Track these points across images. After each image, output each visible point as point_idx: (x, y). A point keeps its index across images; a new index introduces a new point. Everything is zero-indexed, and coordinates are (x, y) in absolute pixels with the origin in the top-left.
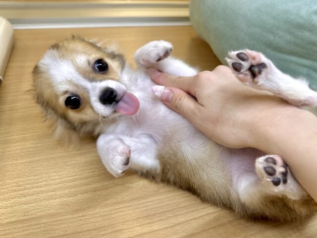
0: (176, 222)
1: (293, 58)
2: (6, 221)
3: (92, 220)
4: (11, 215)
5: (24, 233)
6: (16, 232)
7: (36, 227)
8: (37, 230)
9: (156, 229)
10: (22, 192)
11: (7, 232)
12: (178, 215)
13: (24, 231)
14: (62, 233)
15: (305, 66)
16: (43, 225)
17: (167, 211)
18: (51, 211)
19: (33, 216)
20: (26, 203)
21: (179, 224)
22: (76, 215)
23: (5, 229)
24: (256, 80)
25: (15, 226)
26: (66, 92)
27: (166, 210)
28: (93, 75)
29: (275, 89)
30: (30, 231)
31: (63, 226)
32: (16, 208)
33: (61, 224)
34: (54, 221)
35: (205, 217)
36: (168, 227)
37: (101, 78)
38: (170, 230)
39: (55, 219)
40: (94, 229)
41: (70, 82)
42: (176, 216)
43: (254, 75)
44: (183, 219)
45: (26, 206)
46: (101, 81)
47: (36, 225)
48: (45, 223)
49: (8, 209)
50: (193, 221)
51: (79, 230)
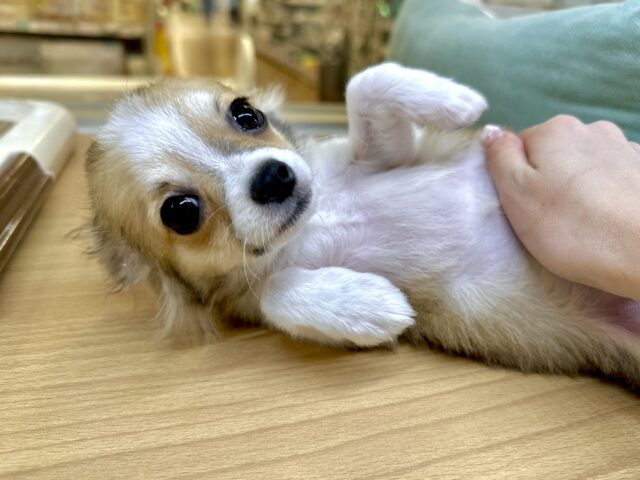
0: (410, 396)
2: (43, 384)
4: (53, 375)
5: (79, 405)
6: (64, 404)
7: (105, 396)
8: (108, 402)
9: (366, 406)
11: (45, 402)
12: (411, 385)
13: (78, 401)
14: (161, 408)
16: (121, 393)
21: (416, 400)
23: (40, 396)
25: (62, 393)
26: (164, 186)
28: (231, 136)
30: (93, 403)
36: (393, 404)
37: (252, 144)
38: (397, 409)
40: (231, 404)
41: (174, 157)
42: (406, 385)
44: (422, 392)
46: (252, 149)
47: (106, 392)
48: (124, 390)
49: (47, 365)
50: (447, 396)
51: (199, 405)
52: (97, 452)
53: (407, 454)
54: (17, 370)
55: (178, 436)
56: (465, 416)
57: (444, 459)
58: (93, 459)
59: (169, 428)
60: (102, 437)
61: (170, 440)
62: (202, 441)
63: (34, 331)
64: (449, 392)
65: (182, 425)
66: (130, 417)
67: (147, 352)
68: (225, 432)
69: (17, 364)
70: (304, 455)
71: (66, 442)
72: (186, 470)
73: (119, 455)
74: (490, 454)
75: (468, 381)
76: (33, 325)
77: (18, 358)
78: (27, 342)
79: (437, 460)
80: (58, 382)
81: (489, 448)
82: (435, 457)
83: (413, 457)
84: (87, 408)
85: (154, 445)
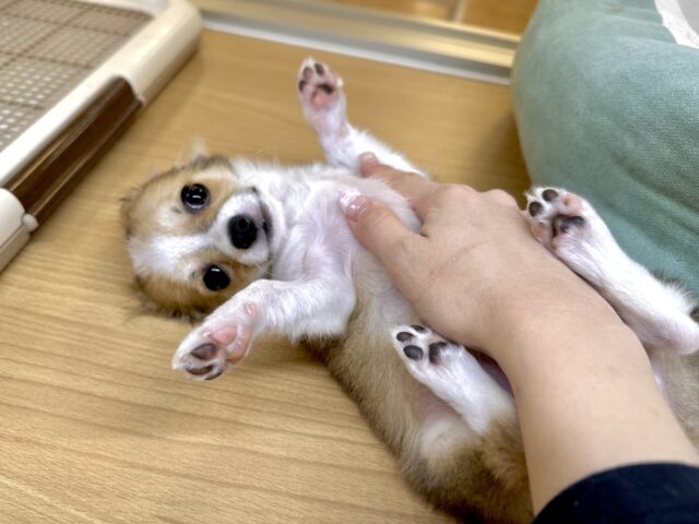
1: (667, 204)
5: (58, 339)
6: (50, 334)
9: (241, 421)
10: (86, 280)
11: (40, 328)
14: (105, 362)
16: (87, 339)
17: (275, 401)
22: (138, 345)
23: (39, 322)
24: (556, 241)
27: (274, 398)
29: (594, 275)
31: (112, 352)
32: (66, 299)
33: (112, 349)
34: (104, 341)
35: (334, 442)
39: (106, 337)
40: (151, 377)
42: (286, 416)
43: (555, 233)
45: (80, 303)
46: (215, 218)
48: (90, 337)
49: (56, 297)
50: (310, 439)
51: (130, 369)
52: (49, 380)
53: (239, 473)
54: (37, 294)
55: (101, 390)
56: (309, 463)
57: (261, 489)
58: (43, 385)
59: (99, 380)
60: (57, 370)
61: (95, 390)
64: (315, 436)
66: (82, 361)
69: (38, 289)
71: (36, 365)
73: (60, 389)
74: (299, 504)
75: (340, 434)
77: (43, 283)
79: (255, 488)
81: (303, 498)
82: (256, 484)
83: (241, 477)
85: (84, 390)
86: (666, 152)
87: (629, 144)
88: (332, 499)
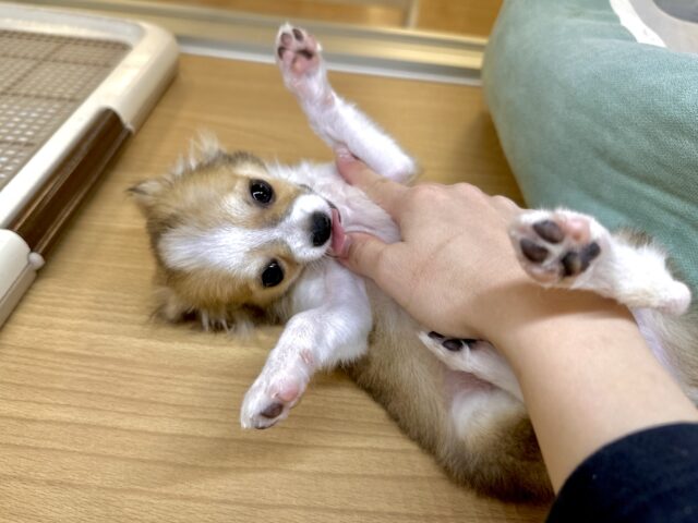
0: (311, 442)
2: (62, 349)
3: (179, 389)
4: (71, 342)
6: (67, 371)
7: (96, 372)
8: (95, 378)
9: (271, 440)
10: (97, 312)
11: (57, 365)
12: (318, 431)
13: (78, 372)
14: (127, 394)
15: (674, 213)
16: (106, 373)
18: (127, 356)
19: (97, 354)
20: (96, 332)
21: (314, 447)
22: (158, 374)
23: (56, 360)
25: (70, 361)
30: (86, 376)
32: (80, 334)
33: (132, 380)
34: (123, 373)
36: (292, 445)
38: (293, 451)
39: (125, 369)
40: (174, 405)
42: (315, 430)
43: (569, 272)
44: (323, 441)
45: (94, 336)
47: (98, 369)
48: (109, 370)
49: (70, 333)
51: (153, 399)
52: (73, 418)
53: (276, 493)
54: (51, 331)
55: (127, 423)
56: (342, 475)
57: (300, 507)
58: (68, 424)
59: (123, 413)
60: (80, 407)
61: (121, 424)
62: (141, 431)
63: (71, 296)
65: (135, 414)
66: (104, 395)
67: (140, 338)
68: (159, 430)
69: (51, 326)
70: (202, 467)
71: (58, 404)
72: (121, 452)
73: (86, 426)
74: (339, 517)
76: (73, 290)
77: (54, 320)
78: (64, 305)
79: (293, 507)
80: (72, 350)
81: (343, 511)
82: (294, 503)
83: (278, 497)
84: (79, 380)
85: (109, 424)
86: (645, 144)
87: (609, 138)
88: (371, 509)
